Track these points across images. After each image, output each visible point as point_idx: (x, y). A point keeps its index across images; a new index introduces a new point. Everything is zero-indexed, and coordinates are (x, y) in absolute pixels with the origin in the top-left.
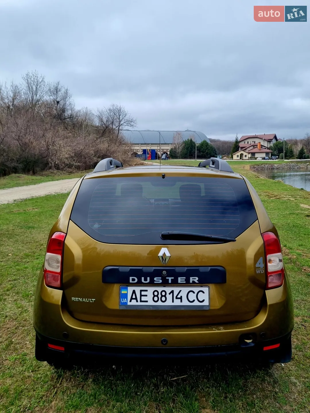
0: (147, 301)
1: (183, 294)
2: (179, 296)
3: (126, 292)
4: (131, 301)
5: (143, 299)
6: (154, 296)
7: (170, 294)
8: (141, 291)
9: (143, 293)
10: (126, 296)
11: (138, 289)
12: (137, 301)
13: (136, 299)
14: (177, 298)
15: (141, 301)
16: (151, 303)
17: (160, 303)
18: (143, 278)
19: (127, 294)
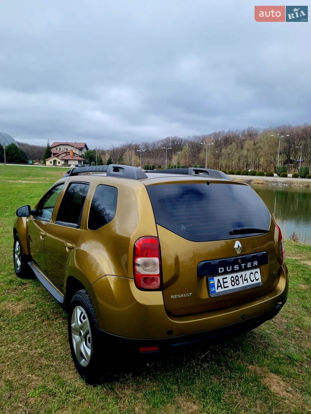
0: (228, 287)
1: (248, 277)
2: (246, 279)
3: (213, 282)
4: (218, 289)
5: (226, 285)
6: (232, 281)
7: (240, 278)
8: (223, 279)
9: (225, 280)
10: (213, 285)
11: (221, 278)
12: (222, 288)
13: (221, 286)
14: (245, 280)
15: (224, 287)
16: (231, 287)
17: (236, 286)
18: (227, 267)
19: (214, 284)
